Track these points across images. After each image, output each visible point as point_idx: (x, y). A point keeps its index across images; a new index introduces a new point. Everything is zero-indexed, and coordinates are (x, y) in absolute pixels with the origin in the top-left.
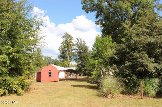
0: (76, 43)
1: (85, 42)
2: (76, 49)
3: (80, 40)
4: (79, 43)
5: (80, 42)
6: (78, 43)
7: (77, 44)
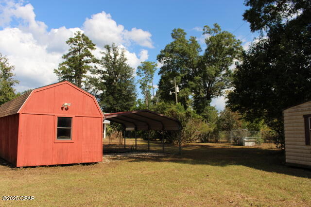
0: (104, 56)
1: (125, 57)
2: (102, 71)
3: (114, 50)
4: (111, 57)
5: (112, 55)
6: (107, 57)
7: (107, 59)
